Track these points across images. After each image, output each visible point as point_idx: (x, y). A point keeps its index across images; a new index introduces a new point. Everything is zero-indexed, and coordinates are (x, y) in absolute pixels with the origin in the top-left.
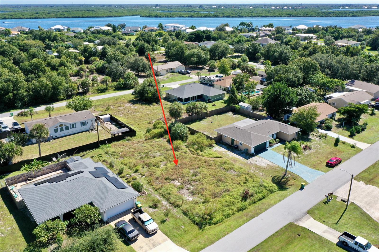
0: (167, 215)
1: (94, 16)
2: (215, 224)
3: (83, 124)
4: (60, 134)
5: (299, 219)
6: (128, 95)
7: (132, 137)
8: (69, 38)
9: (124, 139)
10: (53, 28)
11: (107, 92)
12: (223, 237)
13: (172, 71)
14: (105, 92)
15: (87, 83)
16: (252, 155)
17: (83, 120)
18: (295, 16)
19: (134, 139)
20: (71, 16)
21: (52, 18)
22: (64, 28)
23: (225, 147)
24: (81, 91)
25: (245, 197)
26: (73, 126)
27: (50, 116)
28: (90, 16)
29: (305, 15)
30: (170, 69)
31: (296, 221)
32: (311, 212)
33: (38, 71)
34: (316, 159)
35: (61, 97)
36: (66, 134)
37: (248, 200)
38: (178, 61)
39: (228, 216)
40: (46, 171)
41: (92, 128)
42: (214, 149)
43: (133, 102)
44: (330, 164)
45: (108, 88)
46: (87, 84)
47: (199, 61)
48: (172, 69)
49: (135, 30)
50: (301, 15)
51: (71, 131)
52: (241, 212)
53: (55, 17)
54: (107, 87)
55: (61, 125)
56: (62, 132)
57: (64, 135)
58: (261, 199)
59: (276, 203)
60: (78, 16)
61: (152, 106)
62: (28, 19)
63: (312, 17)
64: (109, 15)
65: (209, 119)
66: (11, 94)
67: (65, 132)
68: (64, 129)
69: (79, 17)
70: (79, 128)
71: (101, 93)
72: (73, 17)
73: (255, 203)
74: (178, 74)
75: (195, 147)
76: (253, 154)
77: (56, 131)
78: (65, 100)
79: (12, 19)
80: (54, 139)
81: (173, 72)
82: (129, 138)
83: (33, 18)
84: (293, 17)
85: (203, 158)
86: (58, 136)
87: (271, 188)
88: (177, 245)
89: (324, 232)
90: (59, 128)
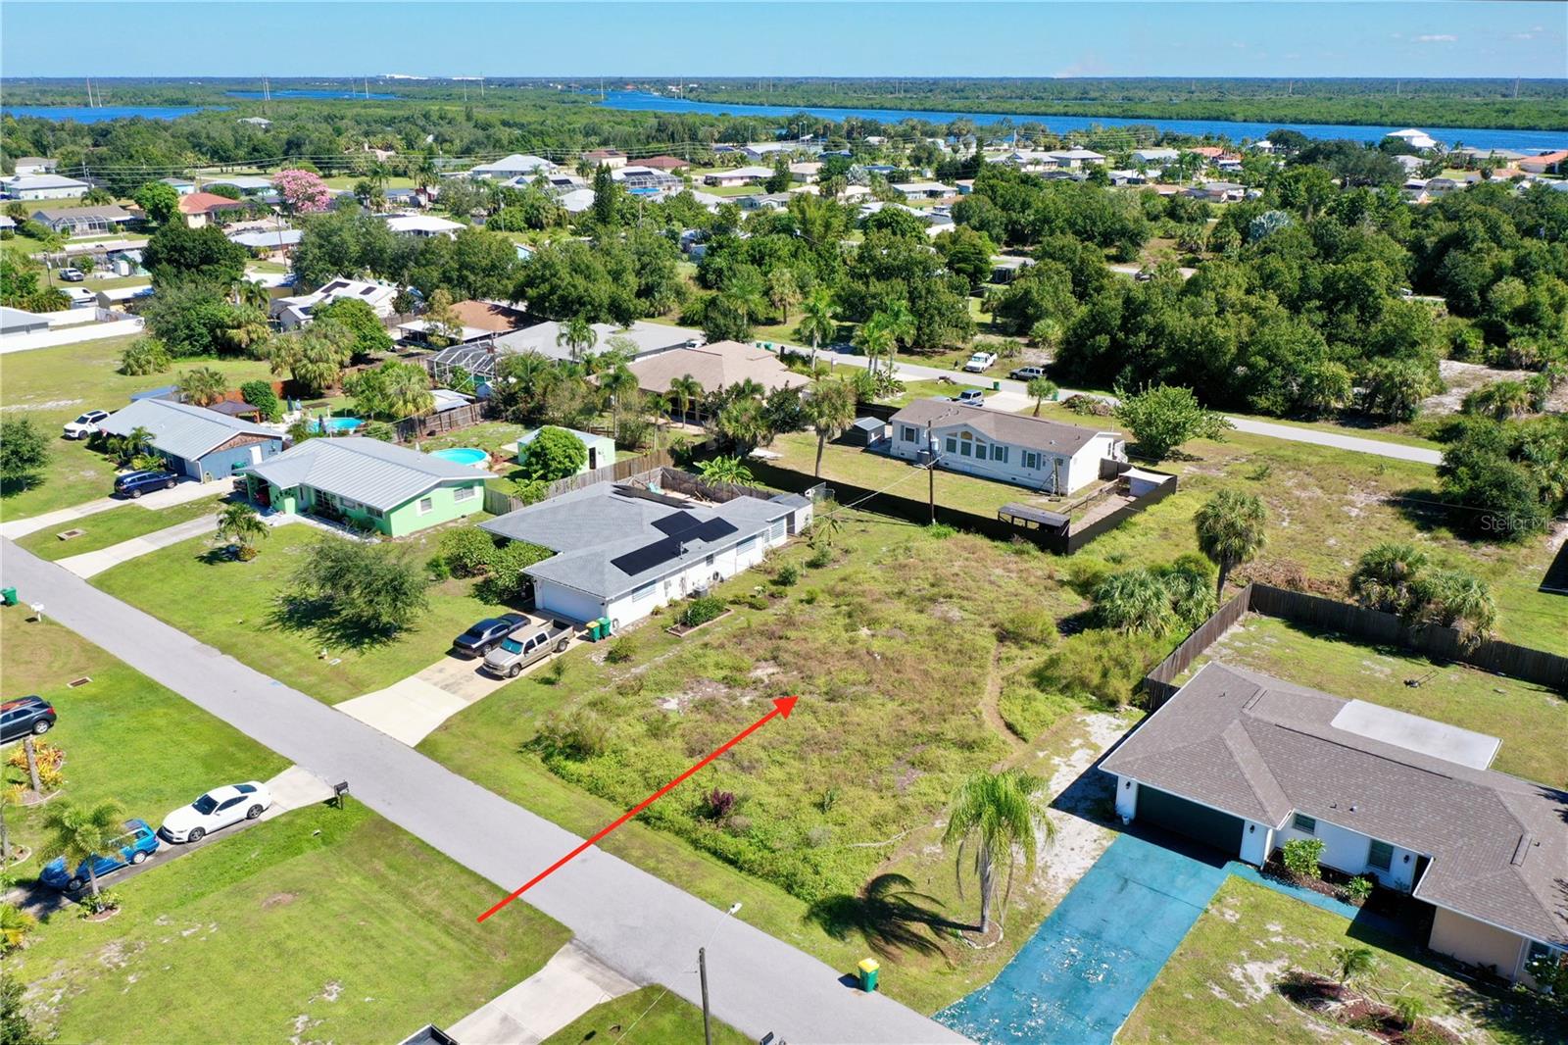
3: (1032, 460)
4: (957, 459)
7: (1043, 550)
16: (1110, 819)
17: (1034, 448)
25: (716, 809)
26: (1000, 453)
36: (972, 470)
37: (707, 828)
41: (1047, 486)
46: (1394, 385)
51: (989, 466)
55: (967, 435)
56: (966, 458)
57: (967, 469)
67: (971, 462)
68: (973, 450)
70: (1014, 467)
76: (1121, 818)
77: (951, 446)
78: (1279, 417)
82: (1030, 546)
86: (952, 465)
90: (959, 441)
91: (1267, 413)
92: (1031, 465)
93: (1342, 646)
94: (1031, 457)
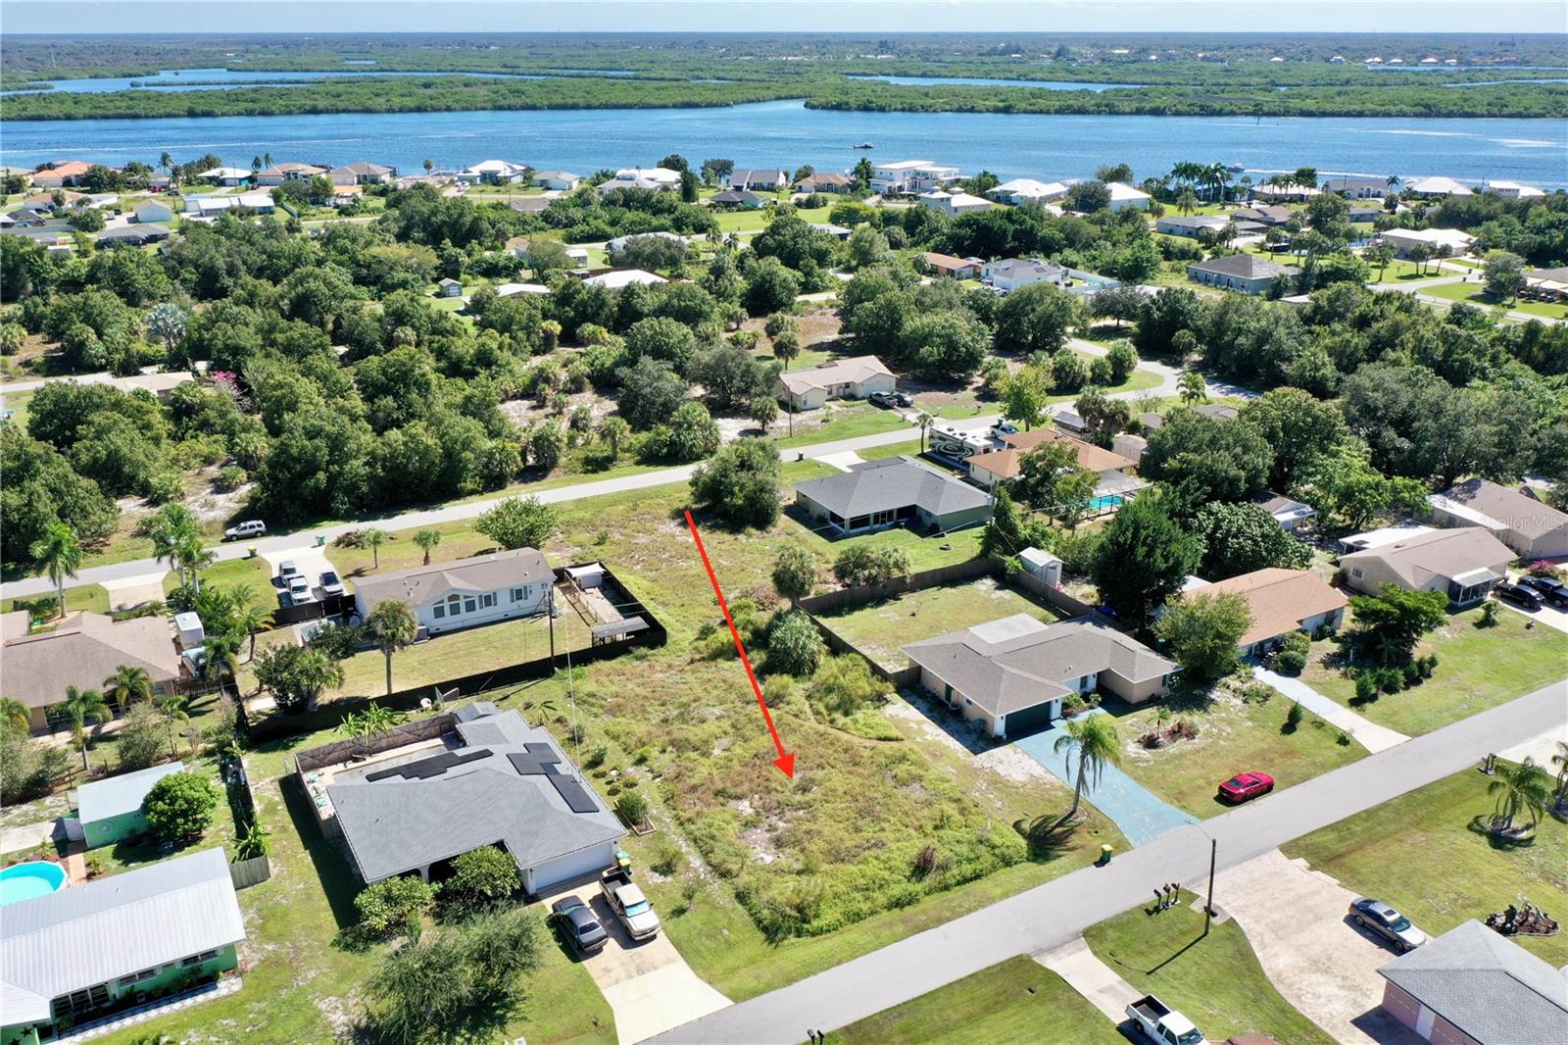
0: (690, 897)
1: (630, 101)
2: (813, 935)
3: (518, 594)
4: (448, 621)
5: (1051, 949)
6: (676, 487)
7: (652, 647)
8: (525, 222)
9: (630, 652)
10: (476, 171)
11: (614, 471)
12: (822, 970)
13: (848, 391)
14: (606, 469)
15: (552, 439)
16: (997, 742)
17: (517, 584)
18: (1450, 115)
19: (660, 656)
20: (546, 102)
21: (477, 109)
22: (514, 170)
23: (924, 706)
24: (531, 460)
25: (922, 867)
26: (488, 600)
27: (427, 560)
28: (614, 101)
29: (1495, 110)
30: (840, 386)
31: (1041, 951)
32: (1093, 935)
33: (407, 385)
34: (1196, 772)
35: (469, 485)
36: (466, 624)
37: (930, 880)
38: (873, 357)
39: (856, 917)
40: (401, 739)
41: (542, 608)
42: (889, 710)
43: (685, 517)
44: (1229, 793)
45: (620, 455)
46: (550, 442)
47: (950, 356)
48: (847, 385)
49: (765, 185)
50: (1478, 110)
51: (482, 613)
52: (896, 911)
53: (489, 105)
54: (615, 452)
55: (455, 597)
56: (456, 617)
57: (460, 625)
58: (965, 881)
59: (1006, 895)
60: (570, 101)
61: (741, 537)
62: (394, 112)
63: (1528, 116)
64: (686, 99)
65: (909, 600)
66: (321, 476)
67: (466, 618)
68: (463, 608)
69: (575, 107)
70: (505, 606)
71: (594, 471)
72: (551, 107)
73: (946, 888)
74: (865, 405)
75: (833, 699)
76: (1001, 737)
77: (439, 612)
78: (481, 493)
79: (338, 111)
80: (433, 636)
81: (852, 397)
82: (643, 650)
83: (410, 110)
84: (1439, 115)
85: (844, 736)
86: (443, 629)
87: (1007, 852)
88: (698, 975)
89: (1101, 991)
90: (447, 606)
91: (472, 492)
92: (519, 598)
93: (857, 614)
94: (519, 592)
